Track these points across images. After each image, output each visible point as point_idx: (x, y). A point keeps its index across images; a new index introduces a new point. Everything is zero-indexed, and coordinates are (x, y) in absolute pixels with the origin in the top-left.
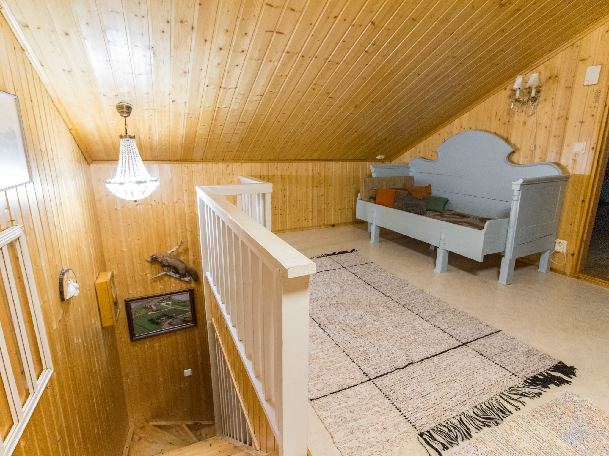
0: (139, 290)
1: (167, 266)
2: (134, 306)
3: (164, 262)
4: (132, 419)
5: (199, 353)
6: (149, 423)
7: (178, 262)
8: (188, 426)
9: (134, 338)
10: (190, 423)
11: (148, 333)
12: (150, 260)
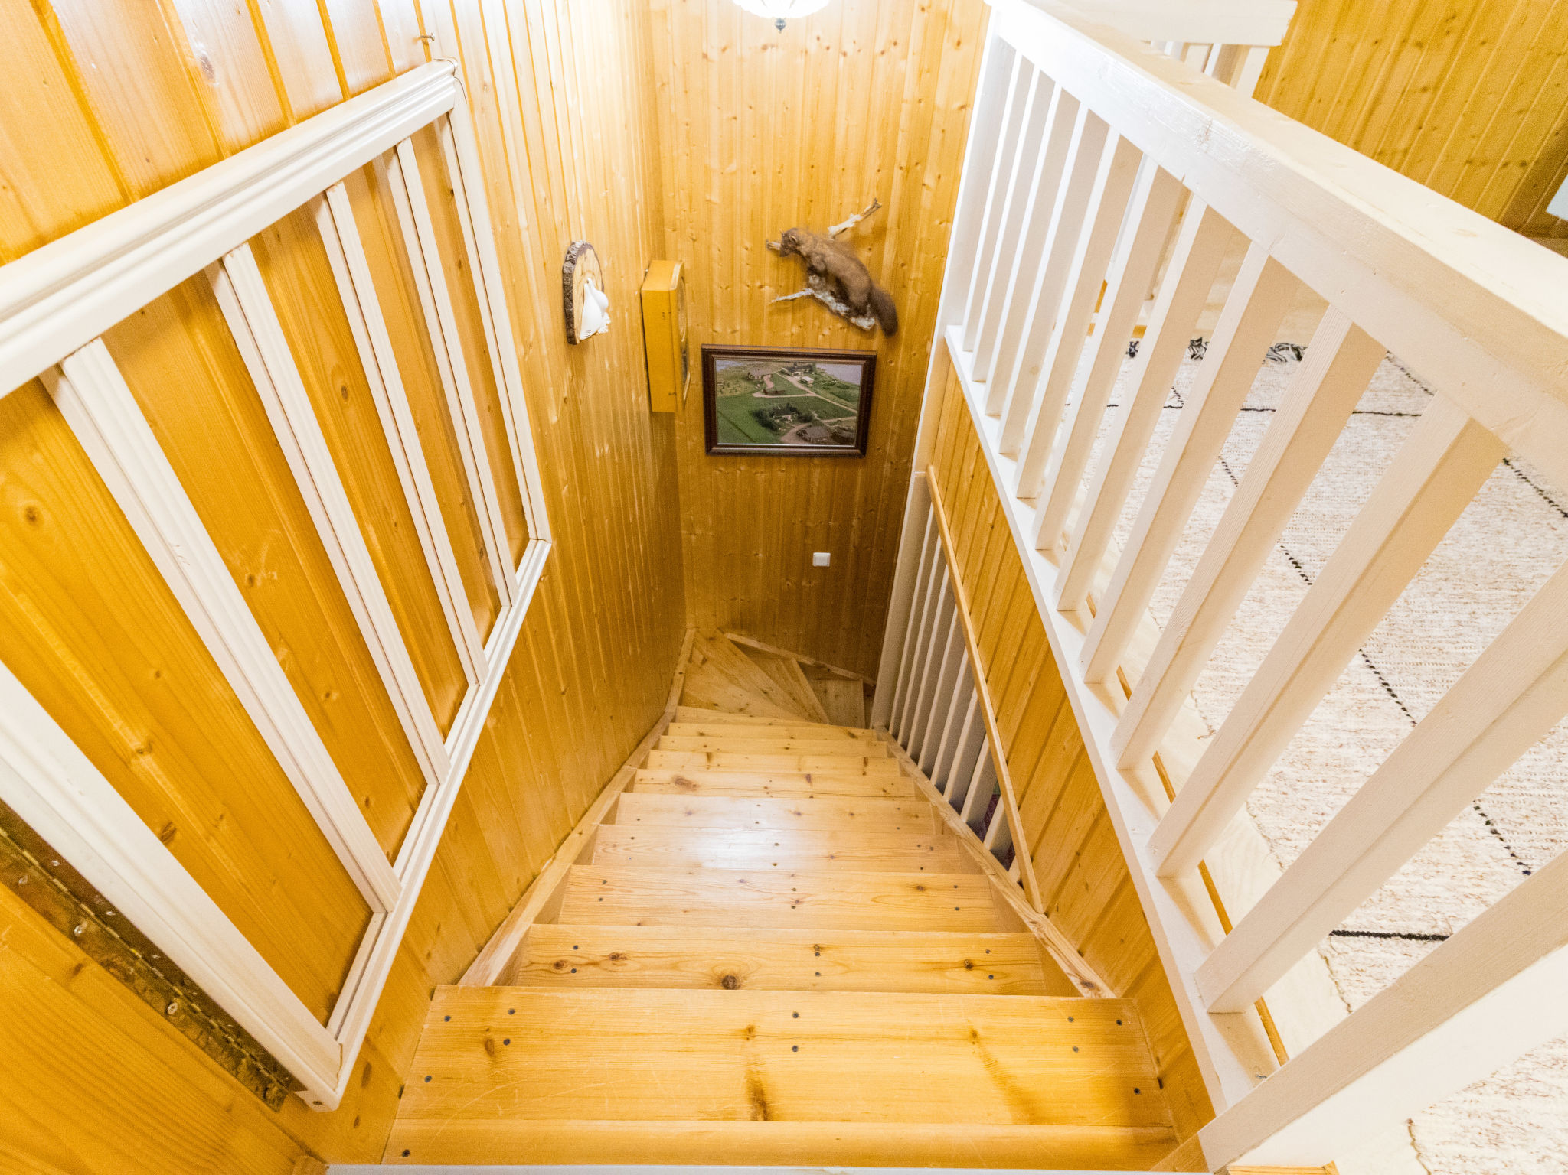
0: (738, 328)
1: (820, 274)
2: (723, 368)
3: (815, 261)
4: (692, 616)
5: (855, 522)
6: (723, 633)
7: (853, 266)
8: (802, 666)
9: (714, 448)
10: (808, 661)
11: (748, 446)
12: (779, 245)
